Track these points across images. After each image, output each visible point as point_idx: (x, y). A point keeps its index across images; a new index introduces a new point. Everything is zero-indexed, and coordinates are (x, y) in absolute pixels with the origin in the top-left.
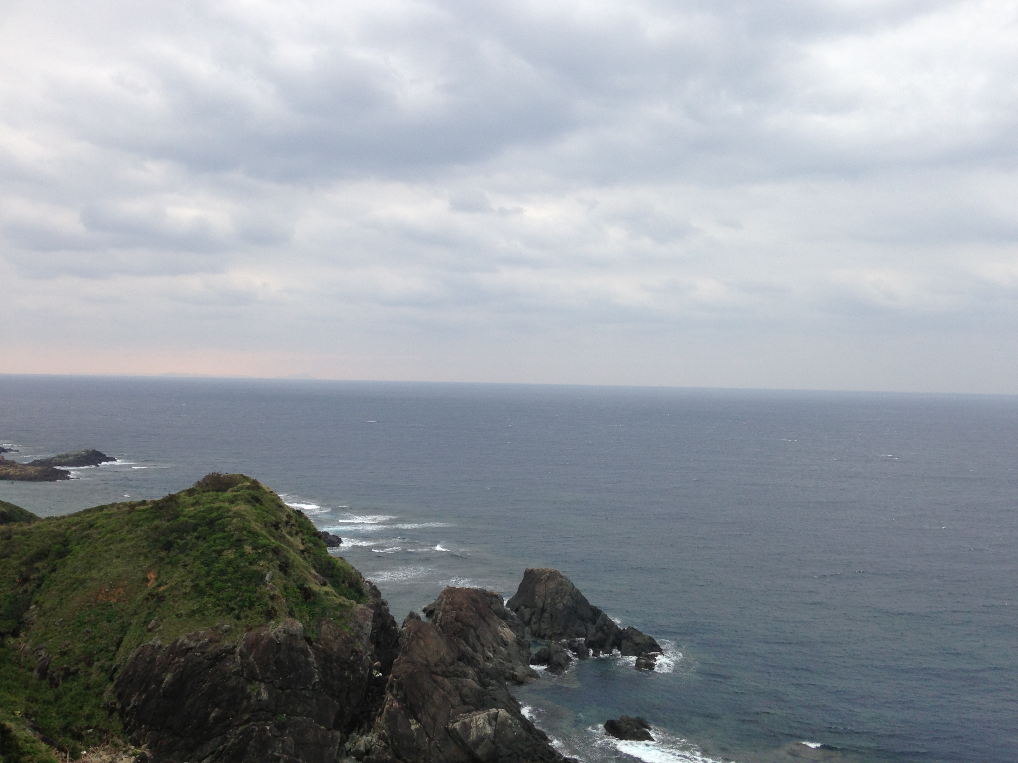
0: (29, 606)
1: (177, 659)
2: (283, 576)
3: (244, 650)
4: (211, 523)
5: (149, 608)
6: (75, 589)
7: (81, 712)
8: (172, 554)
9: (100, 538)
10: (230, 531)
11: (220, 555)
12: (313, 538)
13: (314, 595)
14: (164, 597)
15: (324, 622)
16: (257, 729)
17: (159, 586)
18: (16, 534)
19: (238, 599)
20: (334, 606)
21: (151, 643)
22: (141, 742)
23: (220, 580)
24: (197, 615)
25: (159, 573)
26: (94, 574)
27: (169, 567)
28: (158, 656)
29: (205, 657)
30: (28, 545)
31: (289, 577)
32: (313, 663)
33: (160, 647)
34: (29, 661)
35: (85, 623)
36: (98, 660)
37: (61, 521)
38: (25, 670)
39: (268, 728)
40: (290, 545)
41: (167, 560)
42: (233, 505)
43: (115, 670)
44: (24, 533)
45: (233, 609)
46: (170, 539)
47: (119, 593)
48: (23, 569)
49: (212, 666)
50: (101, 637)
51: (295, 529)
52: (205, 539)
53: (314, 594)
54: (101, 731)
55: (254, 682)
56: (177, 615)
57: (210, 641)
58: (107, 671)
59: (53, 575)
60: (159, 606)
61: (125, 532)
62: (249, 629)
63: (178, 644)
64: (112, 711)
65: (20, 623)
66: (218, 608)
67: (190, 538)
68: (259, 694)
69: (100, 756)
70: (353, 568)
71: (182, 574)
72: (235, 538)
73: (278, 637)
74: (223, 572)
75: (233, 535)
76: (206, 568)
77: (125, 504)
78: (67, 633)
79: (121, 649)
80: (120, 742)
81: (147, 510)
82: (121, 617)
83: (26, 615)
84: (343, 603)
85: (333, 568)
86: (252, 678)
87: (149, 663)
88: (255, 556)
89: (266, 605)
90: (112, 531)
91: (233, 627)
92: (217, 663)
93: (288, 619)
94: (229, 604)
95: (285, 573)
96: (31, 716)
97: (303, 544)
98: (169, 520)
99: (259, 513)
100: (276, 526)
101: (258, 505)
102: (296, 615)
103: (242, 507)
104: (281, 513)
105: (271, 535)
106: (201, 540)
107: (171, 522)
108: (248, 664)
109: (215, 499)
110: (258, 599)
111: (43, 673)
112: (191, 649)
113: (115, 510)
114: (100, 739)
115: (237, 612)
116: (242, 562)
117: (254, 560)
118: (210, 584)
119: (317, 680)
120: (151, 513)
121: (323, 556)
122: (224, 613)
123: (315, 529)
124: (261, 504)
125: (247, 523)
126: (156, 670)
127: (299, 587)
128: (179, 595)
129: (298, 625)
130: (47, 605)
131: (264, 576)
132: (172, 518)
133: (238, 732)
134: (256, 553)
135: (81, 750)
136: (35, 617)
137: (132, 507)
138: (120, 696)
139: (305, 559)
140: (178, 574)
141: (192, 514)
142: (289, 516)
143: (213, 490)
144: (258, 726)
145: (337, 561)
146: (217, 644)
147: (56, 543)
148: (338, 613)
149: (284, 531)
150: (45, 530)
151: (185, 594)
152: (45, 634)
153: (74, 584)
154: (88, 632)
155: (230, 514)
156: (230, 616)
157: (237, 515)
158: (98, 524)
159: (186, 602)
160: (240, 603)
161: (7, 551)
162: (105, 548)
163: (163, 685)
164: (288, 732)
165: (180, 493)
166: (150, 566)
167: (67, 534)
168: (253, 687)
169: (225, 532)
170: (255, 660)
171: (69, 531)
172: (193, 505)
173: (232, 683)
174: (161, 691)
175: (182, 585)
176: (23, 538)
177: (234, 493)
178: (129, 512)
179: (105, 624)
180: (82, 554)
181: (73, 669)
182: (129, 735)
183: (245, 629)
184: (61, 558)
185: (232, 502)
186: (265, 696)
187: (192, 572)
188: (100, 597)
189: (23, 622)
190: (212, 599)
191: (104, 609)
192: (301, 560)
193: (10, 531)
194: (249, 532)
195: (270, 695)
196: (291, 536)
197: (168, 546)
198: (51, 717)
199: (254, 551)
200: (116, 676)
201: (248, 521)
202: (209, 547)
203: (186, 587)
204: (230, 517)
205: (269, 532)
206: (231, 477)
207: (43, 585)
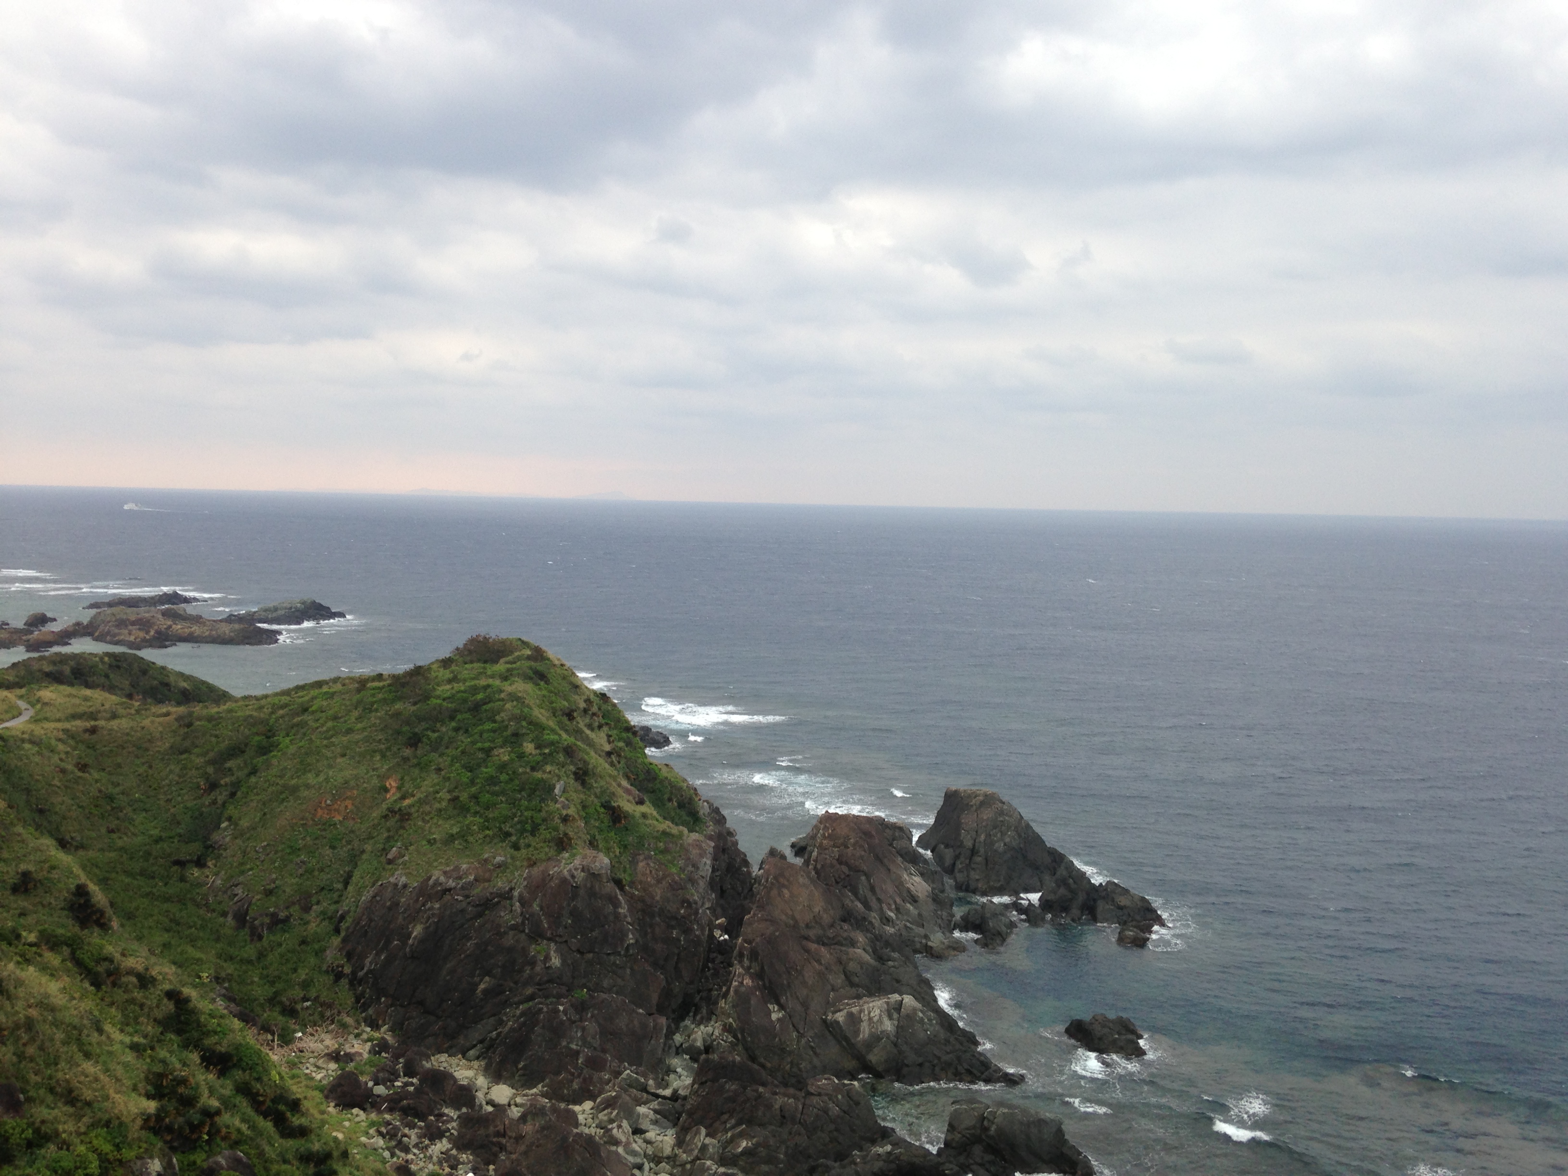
0: (219, 823)
1: (429, 905)
2: (580, 788)
3: (526, 894)
4: (476, 708)
5: (389, 830)
6: (283, 800)
7: (294, 976)
8: (419, 752)
9: (317, 728)
10: (503, 721)
11: (488, 756)
12: (624, 735)
13: (625, 817)
14: (409, 814)
15: (641, 857)
16: (545, 1009)
17: (403, 798)
18: (199, 719)
19: (516, 819)
20: (655, 834)
21: (392, 880)
22: (380, 1022)
23: (488, 792)
24: (456, 842)
25: (402, 779)
26: (311, 778)
27: (417, 771)
28: (403, 900)
29: (469, 903)
30: (217, 736)
31: (589, 789)
32: (626, 916)
33: (405, 886)
34: (220, 903)
35: (299, 849)
36: (318, 903)
37: (263, 702)
38: (214, 915)
39: (561, 1008)
40: (591, 744)
41: (415, 761)
42: (506, 683)
43: (342, 918)
44: (210, 719)
45: (508, 835)
46: (417, 730)
47: (346, 806)
48: (210, 770)
49: (480, 915)
50: (322, 870)
51: (597, 721)
52: (467, 731)
53: (627, 816)
54: (322, 1004)
55: (540, 940)
56: (429, 841)
57: (476, 880)
58: (331, 918)
59: (253, 779)
60: (404, 828)
61: (353, 720)
62: (532, 864)
63: (431, 882)
64: (339, 976)
65: (207, 847)
66: (487, 832)
67: (446, 729)
68: (547, 958)
69: (322, 1041)
70: (685, 780)
71: (436, 781)
72: (509, 732)
73: (573, 877)
74: (492, 780)
75: (506, 727)
76: (469, 774)
77: (352, 679)
78: (274, 863)
79: (350, 888)
80: (349, 1020)
81: (383, 687)
82: (349, 842)
83: (215, 837)
84: (668, 830)
85: (655, 778)
86: (537, 935)
87: (390, 908)
88: (540, 758)
89: (556, 829)
90: (335, 718)
91: (509, 861)
92: (487, 912)
93: (590, 852)
94: (503, 826)
95: (583, 783)
96: (224, 980)
97: (609, 742)
98: (415, 704)
99: (544, 696)
100: (570, 715)
101: (542, 683)
102: (600, 846)
103: (519, 686)
104: (576, 697)
105: (562, 728)
106: (461, 732)
107: (418, 706)
108: (532, 915)
109: (481, 673)
110: (544, 820)
111: (241, 918)
112: (450, 890)
113: (338, 687)
114: (322, 1016)
115: (514, 838)
116: (521, 766)
117: (538, 763)
118: (475, 797)
119: (631, 941)
120: (390, 691)
121: (639, 761)
122: (496, 841)
123: (627, 722)
124: (547, 682)
125: (526, 710)
126: (400, 919)
127: (603, 806)
128: (430, 813)
129: (602, 861)
130: (245, 823)
131: (551, 789)
132: (420, 701)
133: (518, 1012)
134: (540, 754)
135: (295, 1031)
136: (228, 839)
137: (362, 683)
138: (349, 956)
139: (612, 764)
140: (430, 781)
141: (448, 694)
142: (588, 701)
143: (479, 661)
144: (547, 1005)
145: (660, 770)
146: (486, 884)
147: (257, 734)
148: (661, 845)
149: (581, 723)
150: (239, 714)
151: (440, 810)
152: (242, 864)
153: (282, 793)
154: (303, 862)
155: (502, 695)
156: (504, 844)
157: (513, 697)
158: (314, 708)
159: (441, 822)
160: (519, 826)
161: (187, 744)
162: (325, 742)
163: (411, 941)
164: (589, 1015)
165: (432, 663)
166: (389, 770)
167: (272, 721)
168: (538, 948)
169: (495, 722)
170: (542, 909)
171: (274, 716)
172: (450, 681)
173: (509, 941)
174: (408, 949)
175: (435, 798)
176: (210, 726)
177: (509, 666)
178: (359, 691)
179: (328, 851)
180: (292, 749)
181: (282, 915)
182: (361, 1013)
183: (525, 863)
184: (264, 754)
185: (505, 678)
186: (556, 961)
187: (449, 778)
188: (320, 812)
189: (211, 846)
190: (478, 819)
191: (325, 830)
192: (607, 766)
193: (191, 714)
194: (530, 723)
195: (564, 961)
196: (592, 730)
197: (414, 741)
198: (252, 982)
199: (538, 751)
200: (343, 925)
201: (528, 706)
202: (474, 743)
203: (441, 800)
204: (503, 700)
205: (560, 723)
206: (503, 642)
207: (239, 794)
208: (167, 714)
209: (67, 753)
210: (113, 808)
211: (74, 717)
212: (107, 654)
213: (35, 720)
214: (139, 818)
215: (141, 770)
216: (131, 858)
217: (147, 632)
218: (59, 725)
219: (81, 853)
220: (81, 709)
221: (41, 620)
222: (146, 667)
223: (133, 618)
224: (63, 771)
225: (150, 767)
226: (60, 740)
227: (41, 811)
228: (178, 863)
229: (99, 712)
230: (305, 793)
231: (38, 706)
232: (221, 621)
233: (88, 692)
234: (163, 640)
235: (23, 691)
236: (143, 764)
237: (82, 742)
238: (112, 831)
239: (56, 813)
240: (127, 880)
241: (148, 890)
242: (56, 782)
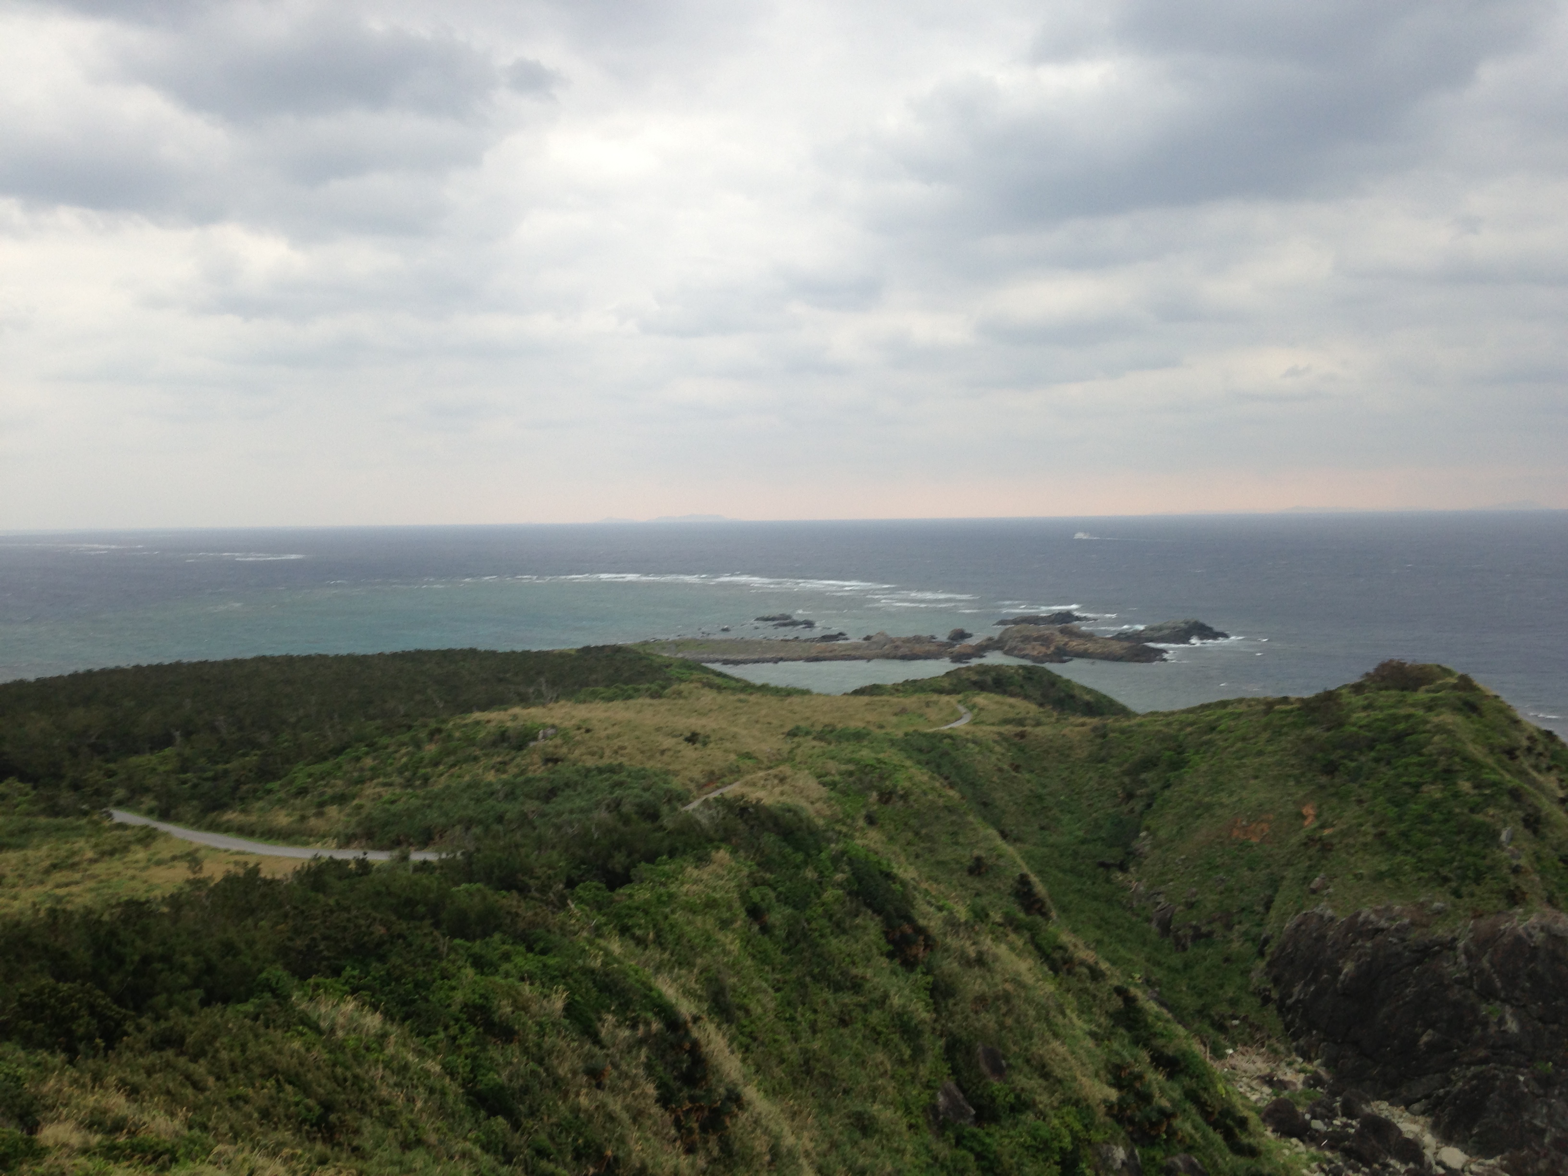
0: (1138, 832)
1: (1359, 943)
2: (1532, 836)
3: (1473, 948)
4: (1398, 739)
5: (1310, 859)
6: (1199, 816)
7: (1221, 992)
8: (1337, 781)
9: (1226, 748)
10: (1431, 755)
11: (1417, 792)
14: (1332, 845)
16: (1502, 1076)
17: (1322, 827)
18: (1113, 731)
19: (1456, 864)
21: (1317, 910)
22: (1313, 1055)
23: (1420, 830)
24: (1387, 881)
25: (1320, 806)
26: (1224, 798)
27: (1334, 801)
28: (1331, 933)
29: (1405, 948)
30: (1130, 748)
31: (1543, 839)
33: (1332, 919)
34: (1144, 908)
35: (1218, 867)
36: (1240, 923)
37: (1170, 719)
38: (1140, 919)
39: (1522, 1078)
40: (1539, 787)
41: (1332, 790)
42: (1432, 714)
43: (1266, 941)
44: (1123, 731)
45: (1446, 880)
46: (1332, 757)
47: (1262, 830)
48: (1127, 780)
49: (1419, 962)
50: (1241, 890)
51: (1544, 763)
52: (1389, 763)
54: (1251, 1025)
55: (1491, 1001)
56: (1355, 876)
57: (1413, 923)
58: (1253, 940)
59: (1167, 793)
60: (1326, 858)
61: (1263, 742)
62: (1478, 916)
63: (1360, 919)
64: (1266, 1000)
65: (1129, 854)
66: (1422, 874)
67: (1365, 759)
68: (1502, 1021)
69: (1254, 1063)
71: (1358, 813)
72: (1438, 768)
73: (1530, 936)
74: (1424, 819)
75: (1436, 762)
76: (1396, 809)
77: (1258, 701)
78: (1194, 876)
79: (1273, 913)
80: (1282, 1048)
81: (1292, 711)
82: (1268, 866)
83: (1136, 844)
86: (1488, 994)
87: (1317, 940)
88: (1479, 799)
89: (1506, 881)
90: (1244, 739)
91: (1449, 908)
92: (1427, 960)
93: (1548, 910)
94: (1441, 870)
95: (1535, 832)
96: (1154, 985)
98: (1328, 730)
99: (1478, 730)
100: (1510, 753)
101: (1474, 716)
102: (1562, 905)
103: (1447, 718)
104: (1517, 733)
105: (1504, 768)
106: (1383, 763)
107: (1332, 732)
108: (1482, 971)
109: (1400, 702)
110: (1491, 868)
111: (1165, 927)
112: (1382, 930)
113: (1242, 708)
114: (1252, 1037)
115: (1454, 884)
116: (1457, 806)
117: (1478, 804)
118: (1404, 835)
120: (1300, 716)
122: (1433, 884)
124: (1481, 715)
125: (1458, 745)
126: (1329, 952)
128: (1354, 846)
130: (1162, 834)
131: (1496, 835)
132: (1333, 727)
133: (1469, 1074)
135: (1226, 1047)
136: (1147, 848)
137: (1269, 705)
138: (1276, 981)
140: (1351, 813)
141: (1363, 722)
142: (1531, 738)
143: (1395, 688)
144: (1504, 1071)
146: (1425, 930)
147: (1169, 749)
149: (1526, 763)
150: (1150, 728)
151: (1365, 844)
152: (1162, 874)
153: (1197, 809)
154: (1223, 880)
155: (1428, 727)
156: (1443, 890)
157: (1441, 729)
158: (1222, 727)
159: (1367, 857)
160: (1459, 872)
161: (1103, 753)
162: (1236, 762)
163: (1341, 977)
164: (1556, 1092)
165: (1340, 688)
166: (1305, 796)
167: (1181, 738)
168: (1491, 1008)
169: (1421, 755)
170: (1493, 965)
171: (1183, 733)
172: (1365, 708)
173: (1455, 994)
174: (1339, 985)
175: (1358, 831)
176: (1123, 737)
177: (1432, 694)
178: (1266, 713)
179: (1247, 873)
180: (1204, 767)
181: (1204, 929)
182: (1294, 1040)
183: (1470, 914)
184: (1176, 770)
185: (1429, 708)
186: (1512, 1026)
187: (1372, 812)
188: (1236, 833)
189: (1132, 853)
190: (1409, 859)
191: (1241, 850)
193: (1105, 726)
194: (1464, 759)
195: (1522, 1027)
196: (1539, 771)
197: (1330, 769)
198: (1181, 991)
199: (1476, 791)
200: (1269, 950)
201: (1459, 740)
202: (1399, 776)
203: (1365, 834)
204: (1428, 731)
205: (1499, 761)
206: (1422, 668)
207: (1155, 806)
208: (1083, 725)
209: (1003, 754)
210: (1044, 808)
211: (1006, 721)
212: (1021, 667)
213: (974, 723)
214: (1066, 818)
215: (1065, 774)
216: (1061, 856)
217: (1048, 648)
218: (995, 729)
219: (1018, 845)
220: (1011, 715)
221: (960, 635)
222: (1054, 681)
223: (1035, 634)
224: (1000, 770)
225: (1072, 773)
226: (995, 742)
227: (985, 804)
228: (1102, 865)
229: (1025, 719)
230: (1219, 812)
231: (976, 711)
232: (1112, 639)
233: (1012, 700)
234: (1061, 655)
235: (960, 697)
236: (1067, 769)
237: (1015, 744)
238: (1042, 828)
239: (996, 807)
240: (1060, 875)
241: (1079, 887)
242: (995, 779)
